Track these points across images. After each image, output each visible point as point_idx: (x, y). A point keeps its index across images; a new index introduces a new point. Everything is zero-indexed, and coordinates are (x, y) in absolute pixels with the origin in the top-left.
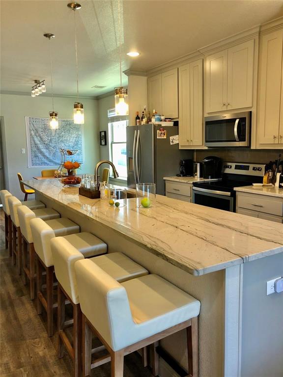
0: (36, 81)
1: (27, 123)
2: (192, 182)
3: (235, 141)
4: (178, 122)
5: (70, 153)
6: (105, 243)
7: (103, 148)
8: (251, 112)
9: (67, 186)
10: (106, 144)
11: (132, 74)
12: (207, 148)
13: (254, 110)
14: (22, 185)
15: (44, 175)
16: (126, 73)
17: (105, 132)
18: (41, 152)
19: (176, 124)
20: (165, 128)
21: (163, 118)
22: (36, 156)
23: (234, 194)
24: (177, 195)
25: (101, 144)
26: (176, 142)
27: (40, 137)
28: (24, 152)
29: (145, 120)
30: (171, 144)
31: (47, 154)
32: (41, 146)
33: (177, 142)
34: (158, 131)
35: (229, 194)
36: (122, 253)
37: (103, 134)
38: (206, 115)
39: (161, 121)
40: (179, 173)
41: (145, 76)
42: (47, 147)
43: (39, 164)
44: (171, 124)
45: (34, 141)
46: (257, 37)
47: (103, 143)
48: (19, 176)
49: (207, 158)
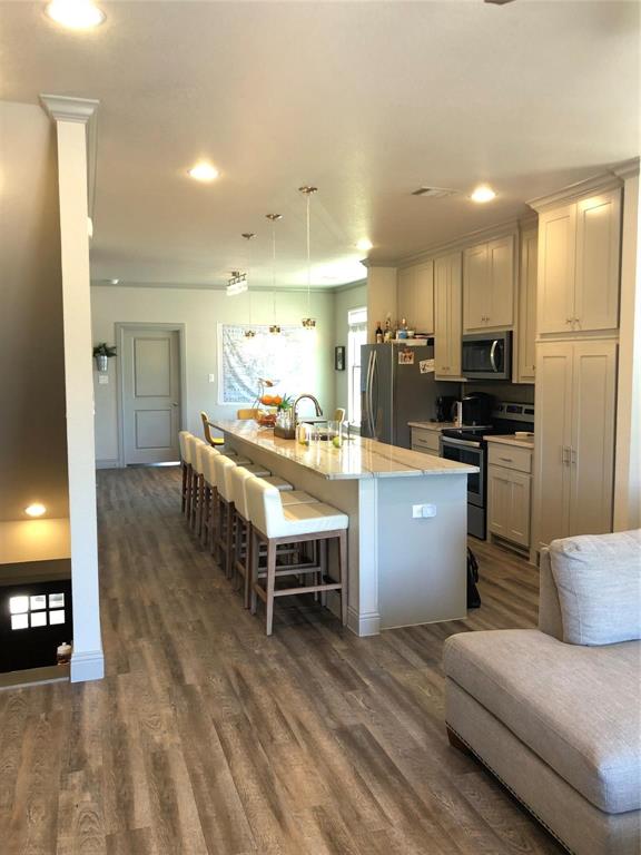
0: (234, 274)
1: (220, 333)
2: (440, 429)
3: (493, 371)
4: (433, 339)
5: (270, 385)
6: (290, 484)
7: (340, 374)
8: (511, 332)
9: (265, 428)
10: (344, 368)
11: (372, 265)
12: (465, 380)
13: (515, 329)
14: (206, 425)
15: (242, 415)
16: (364, 262)
17: (344, 349)
18: (239, 381)
19: (431, 342)
20: (411, 349)
21: (410, 333)
22: (231, 387)
23: (484, 445)
24: (424, 449)
25: (336, 368)
26: (429, 370)
27: (239, 357)
28: (212, 380)
29: (388, 335)
30: (422, 372)
31: (247, 384)
32: (239, 371)
33: (432, 370)
34: (400, 354)
35: (477, 444)
36: (306, 492)
37: (340, 351)
38: (465, 333)
39: (408, 338)
40: (435, 416)
41: (393, 267)
42: (249, 372)
43: (236, 401)
44: (424, 342)
45: (229, 362)
46: (517, 233)
47: (340, 367)
48: (203, 416)
49: (470, 395)
